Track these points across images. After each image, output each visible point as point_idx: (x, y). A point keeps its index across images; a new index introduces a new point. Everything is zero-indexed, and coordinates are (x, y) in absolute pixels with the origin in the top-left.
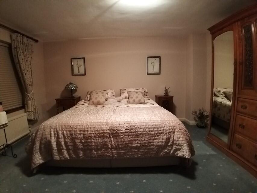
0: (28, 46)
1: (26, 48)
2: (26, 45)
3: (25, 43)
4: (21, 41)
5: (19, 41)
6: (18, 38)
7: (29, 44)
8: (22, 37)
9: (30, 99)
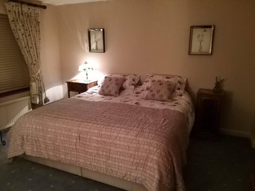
0: (31, 16)
1: (28, 19)
2: (28, 16)
3: (25, 13)
4: (19, 12)
5: (17, 11)
6: (14, 8)
7: (32, 13)
8: (21, 6)
9: (35, 81)
